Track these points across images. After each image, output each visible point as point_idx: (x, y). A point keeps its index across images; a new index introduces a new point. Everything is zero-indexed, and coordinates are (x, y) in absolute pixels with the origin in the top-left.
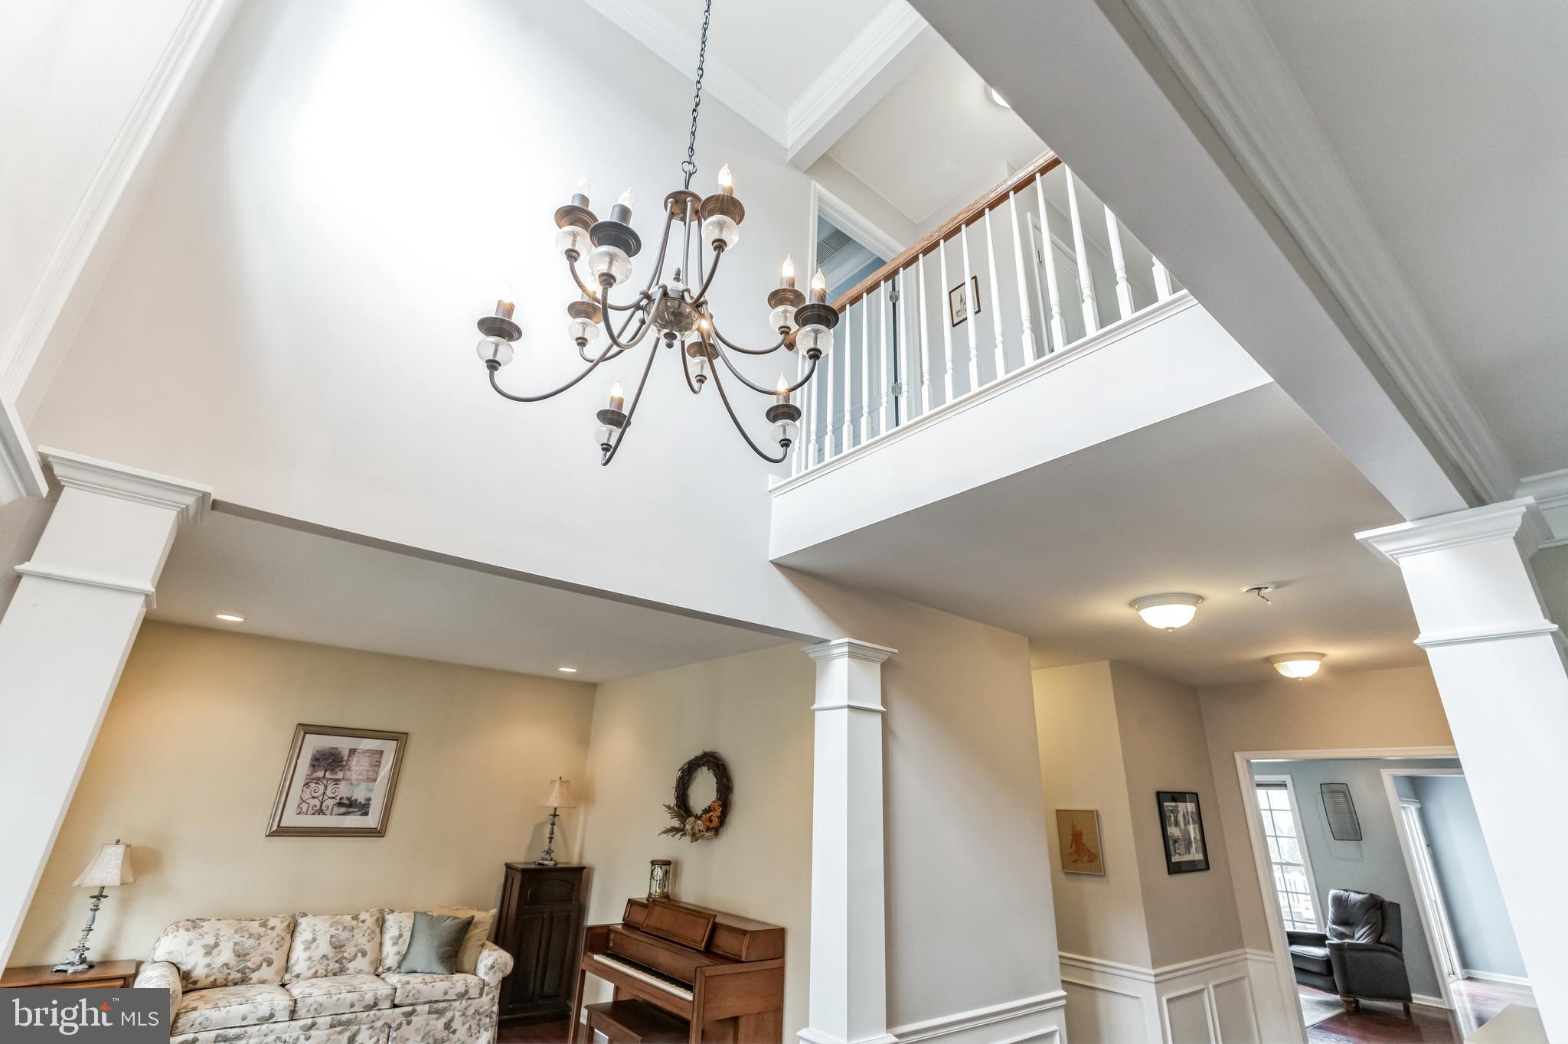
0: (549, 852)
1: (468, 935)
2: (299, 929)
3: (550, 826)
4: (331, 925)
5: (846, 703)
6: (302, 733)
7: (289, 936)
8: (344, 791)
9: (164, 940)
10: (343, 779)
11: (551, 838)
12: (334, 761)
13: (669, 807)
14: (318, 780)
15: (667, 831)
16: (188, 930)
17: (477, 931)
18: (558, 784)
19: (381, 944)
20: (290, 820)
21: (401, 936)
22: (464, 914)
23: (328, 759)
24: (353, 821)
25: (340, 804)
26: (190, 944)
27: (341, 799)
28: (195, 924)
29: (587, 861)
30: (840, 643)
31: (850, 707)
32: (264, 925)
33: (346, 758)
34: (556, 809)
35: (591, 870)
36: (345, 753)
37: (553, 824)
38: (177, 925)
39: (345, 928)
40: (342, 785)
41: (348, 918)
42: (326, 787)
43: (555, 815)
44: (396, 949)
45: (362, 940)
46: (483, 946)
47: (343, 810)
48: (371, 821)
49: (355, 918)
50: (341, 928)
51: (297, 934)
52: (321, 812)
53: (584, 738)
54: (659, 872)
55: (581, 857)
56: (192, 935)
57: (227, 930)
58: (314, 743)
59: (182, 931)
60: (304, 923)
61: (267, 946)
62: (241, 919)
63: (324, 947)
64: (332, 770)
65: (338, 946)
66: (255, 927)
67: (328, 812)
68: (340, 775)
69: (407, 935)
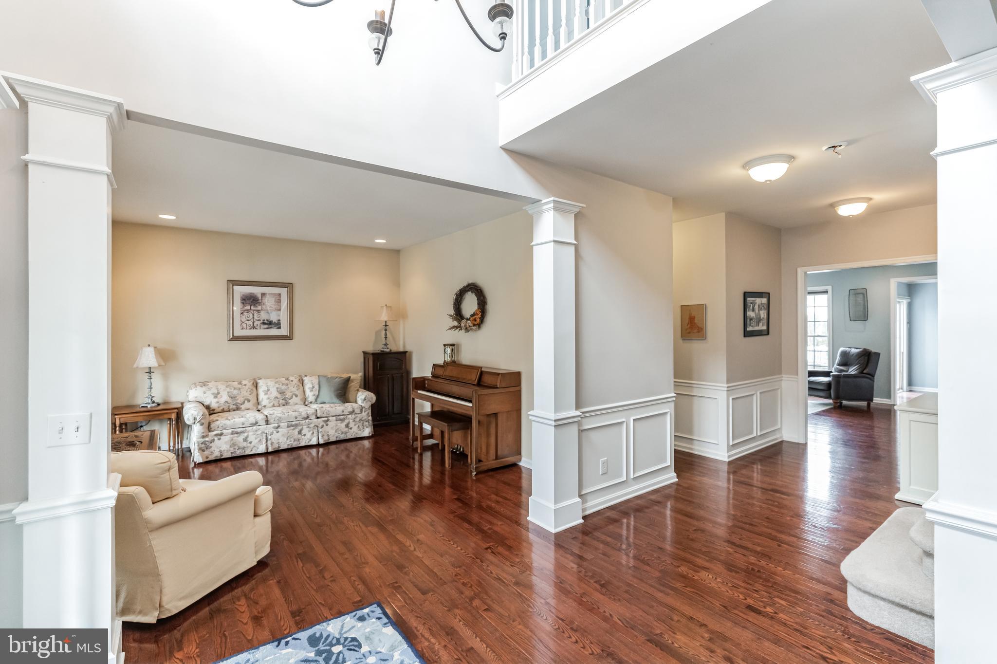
0: (386, 344)
1: (349, 386)
2: (259, 385)
3: (384, 332)
4: (276, 383)
5: (552, 238)
6: (231, 285)
7: (255, 389)
8: (264, 316)
9: (190, 391)
10: (262, 310)
11: (386, 337)
12: (254, 300)
13: (451, 316)
14: (248, 311)
15: (451, 328)
16: (201, 387)
17: (352, 384)
18: (385, 308)
19: (304, 391)
20: (237, 333)
21: (313, 387)
22: (345, 376)
23: (250, 299)
24: (274, 332)
25: (264, 323)
26: (205, 393)
27: (264, 320)
28: (204, 384)
29: (408, 349)
30: (548, 201)
31: (555, 241)
32: (240, 383)
33: (260, 298)
34: (386, 322)
35: (411, 353)
36: (259, 296)
37: (386, 330)
38: (195, 384)
39: (283, 384)
40: (262, 313)
41: (284, 379)
42: (253, 315)
43: (386, 326)
44: (312, 394)
45: (294, 390)
46: (358, 390)
47: (266, 326)
48: (284, 331)
49: (287, 379)
50: (281, 384)
51: (258, 387)
52: (254, 327)
53: (397, 282)
54: (448, 350)
55: (404, 346)
56: (204, 389)
57: (222, 387)
58: (240, 290)
59: (198, 387)
60: (261, 383)
61: (245, 393)
62: (227, 381)
63: (274, 393)
64: (254, 305)
65: (282, 393)
66: (235, 384)
67: (258, 327)
68: (259, 308)
69: (317, 387)
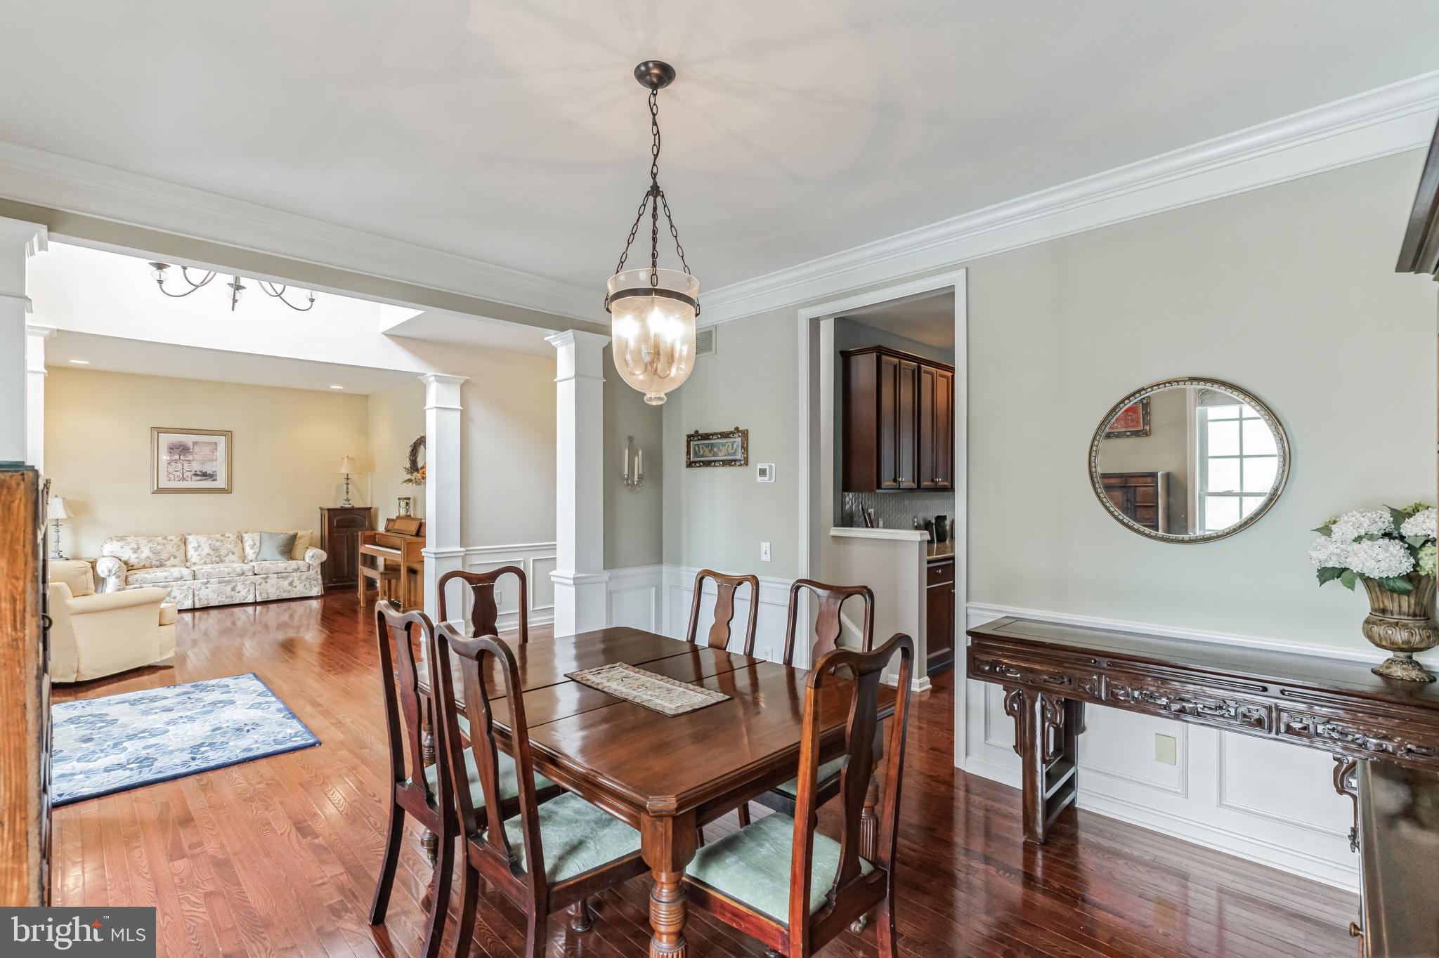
0: (348, 500)
1: (296, 543)
2: (188, 541)
3: (346, 486)
4: (208, 539)
5: (435, 405)
6: (156, 433)
7: (183, 545)
8: (196, 467)
9: (105, 546)
10: (193, 460)
11: (347, 492)
12: (183, 449)
13: (405, 468)
14: (176, 461)
15: (406, 481)
16: (118, 541)
17: (301, 541)
18: (346, 460)
19: (243, 549)
20: (164, 484)
21: (254, 544)
22: (292, 532)
23: (179, 448)
24: (208, 484)
25: (196, 475)
26: (122, 547)
27: (196, 471)
28: (121, 538)
29: (375, 505)
30: (430, 373)
31: (436, 407)
32: (165, 538)
33: (191, 448)
34: (348, 475)
35: (377, 510)
36: (191, 445)
37: (348, 484)
38: (111, 538)
39: (217, 541)
40: (194, 463)
41: (219, 535)
42: (183, 465)
43: (348, 479)
44: (253, 551)
45: (231, 547)
46: (307, 548)
47: (199, 478)
48: (221, 483)
49: (223, 535)
50: (215, 540)
51: (187, 544)
52: (184, 479)
53: (365, 432)
54: (403, 504)
55: (372, 503)
56: (121, 543)
57: (142, 542)
58: (166, 439)
59: (115, 542)
60: (190, 539)
61: (170, 548)
62: (150, 537)
63: (206, 549)
64: (184, 455)
65: (215, 550)
66: (160, 539)
67: (189, 479)
68: (190, 458)
69: (258, 544)
